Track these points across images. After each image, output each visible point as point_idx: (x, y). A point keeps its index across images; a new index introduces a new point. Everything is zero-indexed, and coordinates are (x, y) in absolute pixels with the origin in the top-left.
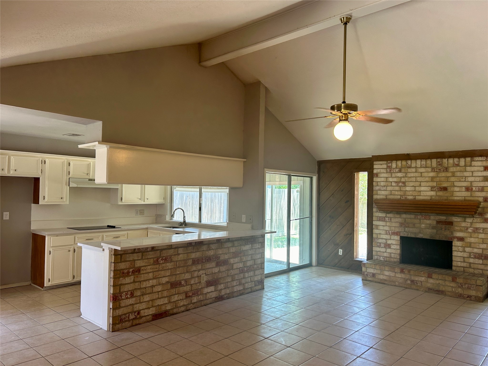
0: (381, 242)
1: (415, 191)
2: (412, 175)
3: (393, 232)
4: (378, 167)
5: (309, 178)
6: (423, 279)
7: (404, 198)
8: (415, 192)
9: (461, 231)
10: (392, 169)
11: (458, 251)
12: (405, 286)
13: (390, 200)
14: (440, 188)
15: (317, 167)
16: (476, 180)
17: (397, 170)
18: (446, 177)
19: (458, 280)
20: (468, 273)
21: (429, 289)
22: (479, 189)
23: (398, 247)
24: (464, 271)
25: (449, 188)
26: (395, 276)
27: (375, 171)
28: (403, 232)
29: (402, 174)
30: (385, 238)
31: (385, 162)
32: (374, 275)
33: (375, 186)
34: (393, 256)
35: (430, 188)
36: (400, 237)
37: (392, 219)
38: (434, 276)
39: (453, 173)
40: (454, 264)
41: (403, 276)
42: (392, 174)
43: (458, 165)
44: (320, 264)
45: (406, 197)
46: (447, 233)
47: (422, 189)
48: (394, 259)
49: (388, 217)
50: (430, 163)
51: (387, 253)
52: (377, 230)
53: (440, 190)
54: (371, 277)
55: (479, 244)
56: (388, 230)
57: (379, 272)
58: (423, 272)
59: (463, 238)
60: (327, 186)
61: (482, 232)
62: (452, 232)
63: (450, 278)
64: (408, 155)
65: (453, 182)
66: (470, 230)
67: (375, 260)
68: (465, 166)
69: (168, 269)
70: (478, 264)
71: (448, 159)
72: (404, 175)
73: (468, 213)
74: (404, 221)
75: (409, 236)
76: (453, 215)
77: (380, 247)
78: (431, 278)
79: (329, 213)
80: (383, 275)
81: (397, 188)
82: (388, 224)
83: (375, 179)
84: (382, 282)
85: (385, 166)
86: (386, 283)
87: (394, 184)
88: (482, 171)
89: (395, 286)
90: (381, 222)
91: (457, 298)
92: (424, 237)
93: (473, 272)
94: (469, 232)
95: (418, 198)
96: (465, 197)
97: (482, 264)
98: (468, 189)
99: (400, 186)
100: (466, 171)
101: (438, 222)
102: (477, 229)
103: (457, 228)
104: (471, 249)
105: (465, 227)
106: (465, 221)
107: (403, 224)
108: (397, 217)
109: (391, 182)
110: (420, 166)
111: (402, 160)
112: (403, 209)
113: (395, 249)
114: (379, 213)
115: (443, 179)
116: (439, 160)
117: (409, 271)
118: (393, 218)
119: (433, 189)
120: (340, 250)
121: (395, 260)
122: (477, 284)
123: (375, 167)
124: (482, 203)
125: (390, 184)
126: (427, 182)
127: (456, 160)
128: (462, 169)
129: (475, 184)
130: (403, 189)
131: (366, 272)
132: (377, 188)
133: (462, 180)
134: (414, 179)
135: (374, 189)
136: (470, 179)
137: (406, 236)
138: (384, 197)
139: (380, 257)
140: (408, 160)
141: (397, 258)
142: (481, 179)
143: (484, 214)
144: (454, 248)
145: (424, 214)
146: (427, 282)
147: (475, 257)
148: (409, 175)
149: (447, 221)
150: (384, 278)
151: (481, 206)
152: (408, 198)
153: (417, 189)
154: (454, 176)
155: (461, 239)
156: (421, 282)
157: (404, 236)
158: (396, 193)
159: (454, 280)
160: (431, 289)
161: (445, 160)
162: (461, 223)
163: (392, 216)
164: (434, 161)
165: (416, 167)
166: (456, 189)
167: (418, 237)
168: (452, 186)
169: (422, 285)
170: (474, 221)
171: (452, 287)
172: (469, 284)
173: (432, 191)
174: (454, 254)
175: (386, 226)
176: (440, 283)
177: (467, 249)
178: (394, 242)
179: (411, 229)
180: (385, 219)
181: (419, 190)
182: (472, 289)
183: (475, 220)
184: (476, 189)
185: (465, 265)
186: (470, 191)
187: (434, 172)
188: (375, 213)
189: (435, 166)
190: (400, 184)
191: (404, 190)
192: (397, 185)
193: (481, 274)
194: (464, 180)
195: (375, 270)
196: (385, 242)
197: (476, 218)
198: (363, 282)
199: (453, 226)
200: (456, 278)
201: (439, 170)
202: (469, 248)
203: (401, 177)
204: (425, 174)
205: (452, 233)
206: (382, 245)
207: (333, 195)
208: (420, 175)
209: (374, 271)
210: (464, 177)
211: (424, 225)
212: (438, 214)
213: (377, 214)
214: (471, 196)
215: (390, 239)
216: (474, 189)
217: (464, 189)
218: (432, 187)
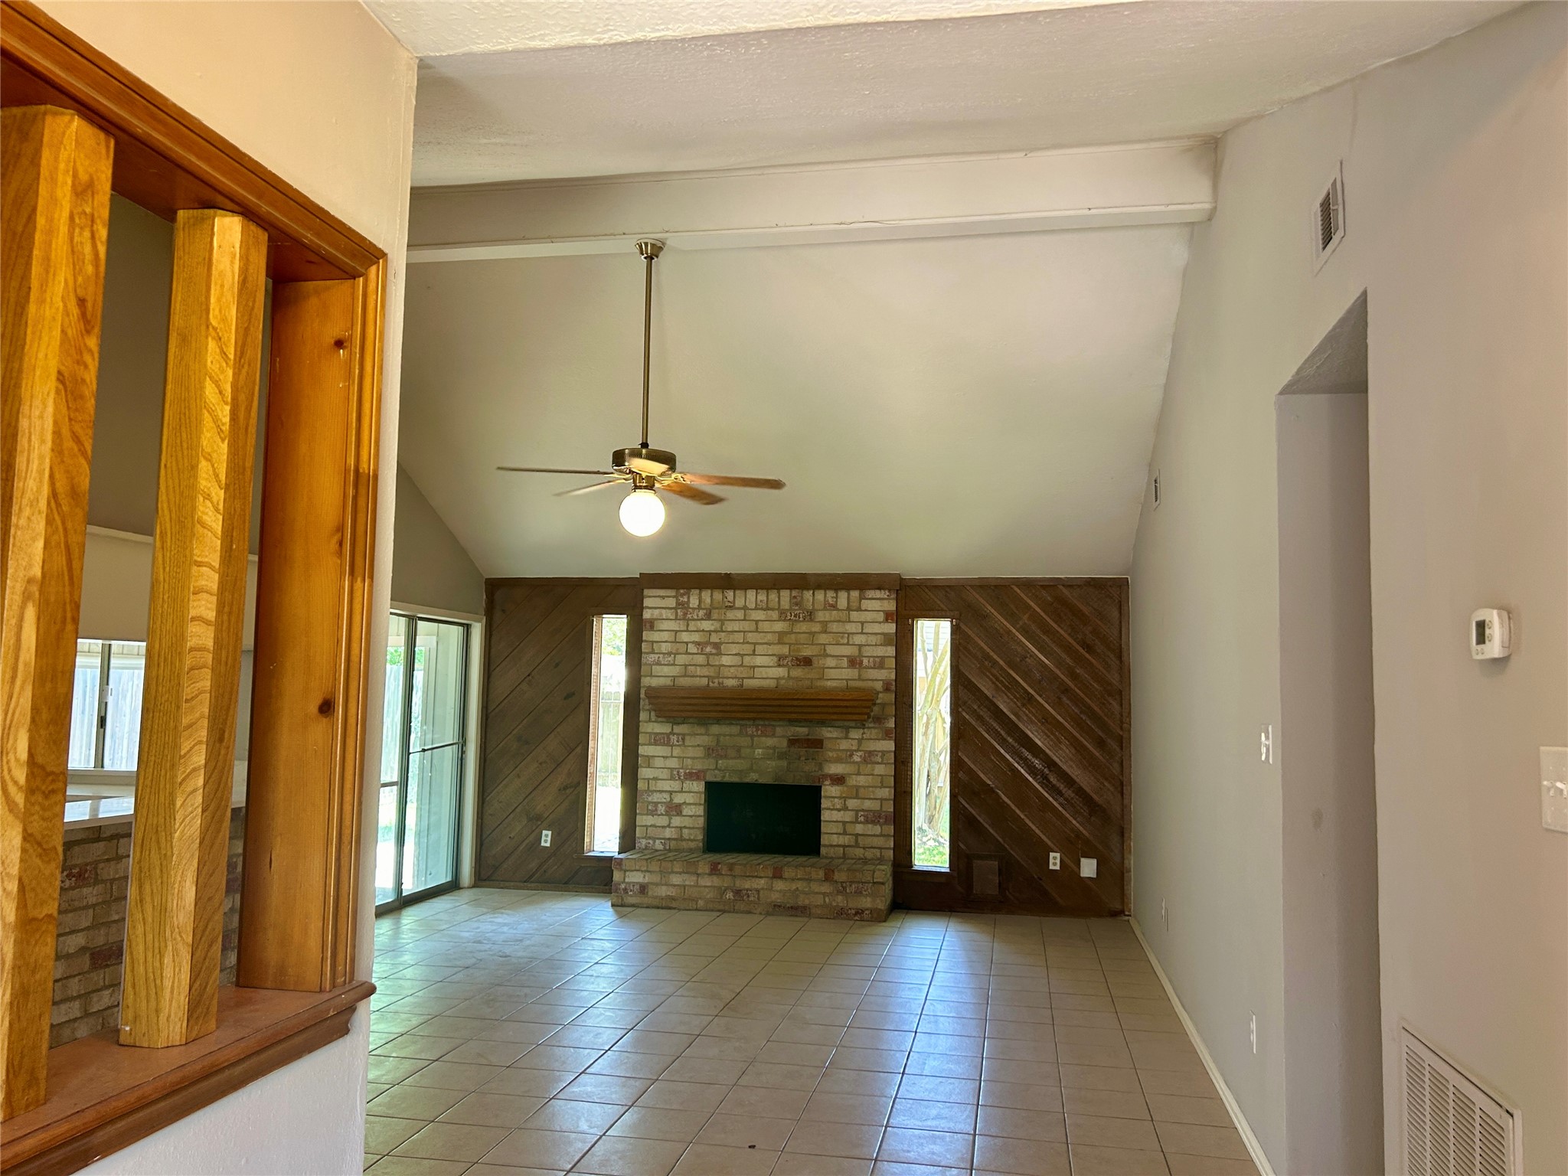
0: (659, 801)
3: (688, 771)
4: (656, 603)
5: (461, 628)
6: (762, 883)
7: (716, 685)
8: (742, 668)
9: (839, 760)
10: (691, 610)
11: (832, 810)
12: (721, 907)
13: (683, 688)
14: (797, 659)
15: (485, 597)
16: (869, 643)
17: (701, 613)
18: (810, 633)
19: (837, 876)
20: (852, 859)
21: (775, 906)
22: (875, 662)
23: (700, 811)
24: (844, 857)
25: (815, 660)
26: (697, 885)
27: (647, 615)
28: (714, 770)
29: (712, 624)
30: (669, 789)
31: (672, 593)
32: (643, 889)
33: (646, 653)
34: (686, 836)
35: (775, 659)
36: (706, 783)
37: (687, 738)
38: (788, 872)
39: (825, 624)
40: (825, 840)
41: (716, 881)
42: (690, 622)
43: (834, 607)
44: (482, 878)
45: (721, 680)
46: (810, 767)
47: (759, 661)
48: (690, 842)
49: (678, 734)
50: (777, 599)
51: (673, 829)
52: (648, 769)
53: (798, 665)
54: (635, 895)
55: (874, 789)
56: (677, 767)
57: (656, 878)
58: (762, 866)
59: (844, 778)
60: (513, 650)
61: (880, 761)
62: (821, 764)
63: (821, 874)
64: (728, 575)
65: (824, 645)
66: (856, 758)
67: (642, 851)
68: (849, 609)
69: (86, 907)
70: (872, 835)
71: (813, 593)
72: (716, 625)
73: (855, 717)
74: (714, 744)
75: (727, 779)
76: (823, 723)
77: (656, 815)
78: (781, 877)
79: (516, 730)
80: (666, 885)
81: (701, 659)
82: (677, 751)
83: (647, 635)
84: (665, 905)
85: (672, 603)
86: (674, 905)
87: (692, 649)
88: (880, 623)
89: (697, 910)
90: (659, 748)
91: (834, 919)
92: (760, 781)
93: (862, 856)
94: (854, 762)
95: (750, 683)
96: (847, 680)
97: (881, 835)
98: (854, 662)
99: (708, 655)
100: (850, 622)
101: (793, 742)
102: (870, 753)
103: (830, 754)
104: (859, 801)
105: (847, 750)
106: (847, 738)
107: (713, 750)
108: (699, 732)
109: (687, 643)
110: (753, 606)
111: (713, 588)
112: (716, 711)
113: (691, 816)
114: (655, 724)
115: (803, 638)
116: (794, 593)
117: (731, 867)
118: (688, 734)
119: (781, 663)
120: (544, 832)
121: (692, 845)
122: (875, 880)
123: (647, 602)
124: (880, 695)
125: (682, 648)
126: (769, 644)
127: (831, 594)
128: (843, 615)
129: (868, 651)
130: (714, 660)
131: (624, 882)
132: (652, 658)
133: (842, 641)
134: (739, 637)
135: (644, 660)
136: (859, 639)
137: (718, 779)
138: (668, 682)
139: (654, 842)
140: (728, 589)
141: (697, 840)
142: (877, 639)
143: (884, 719)
144: (824, 803)
145: (762, 723)
146: (771, 889)
147: (867, 821)
148: (730, 626)
149: (810, 737)
150: (668, 893)
151: (878, 701)
152: (725, 685)
153: (747, 660)
154: (825, 632)
155: (839, 780)
156: (758, 891)
157: (715, 780)
158: (699, 671)
159: (828, 878)
160: (780, 906)
161: (808, 595)
162: (838, 741)
163: (687, 731)
164: (785, 594)
165: (745, 608)
166: (830, 662)
167: (747, 780)
168: (820, 655)
169: (758, 899)
170: (865, 736)
171: (825, 894)
172: (859, 882)
173: (779, 666)
174: (825, 815)
175: (672, 757)
176: (800, 888)
177: (852, 803)
178: (689, 798)
179: (731, 762)
180: (669, 740)
181: (752, 664)
182: (864, 893)
183: (868, 734)
184: (869, 661)
185: (845, 840)
186: (857, 666)
187: (785, 620)
188: (645, 724)
189: (787, 607)
190: (708, 649)
191: (717, 663)
192: (700, 651)
193: (878, 859)
194: (846, 641)
195: (647, 874)
196: (669, 800)
197: (869, 728)
198: (616, 911)
199: (822, 748)
200: (833, 871)
201: (795, 616)
202: (856, 800)
203: (710, 632)
204: (765, 626)
205: (821, 767)
206: (661, 809)
207: (530, 677)
208: (753, 627)
209: (644, 877)
210: (846, 635)
211: (760, 751)
212: (792, 722)
213: (650, 726)
214: (860, 679)
215: (682, 791)
216: (865, 661)
217: (845, 662)
218: (781, 658)
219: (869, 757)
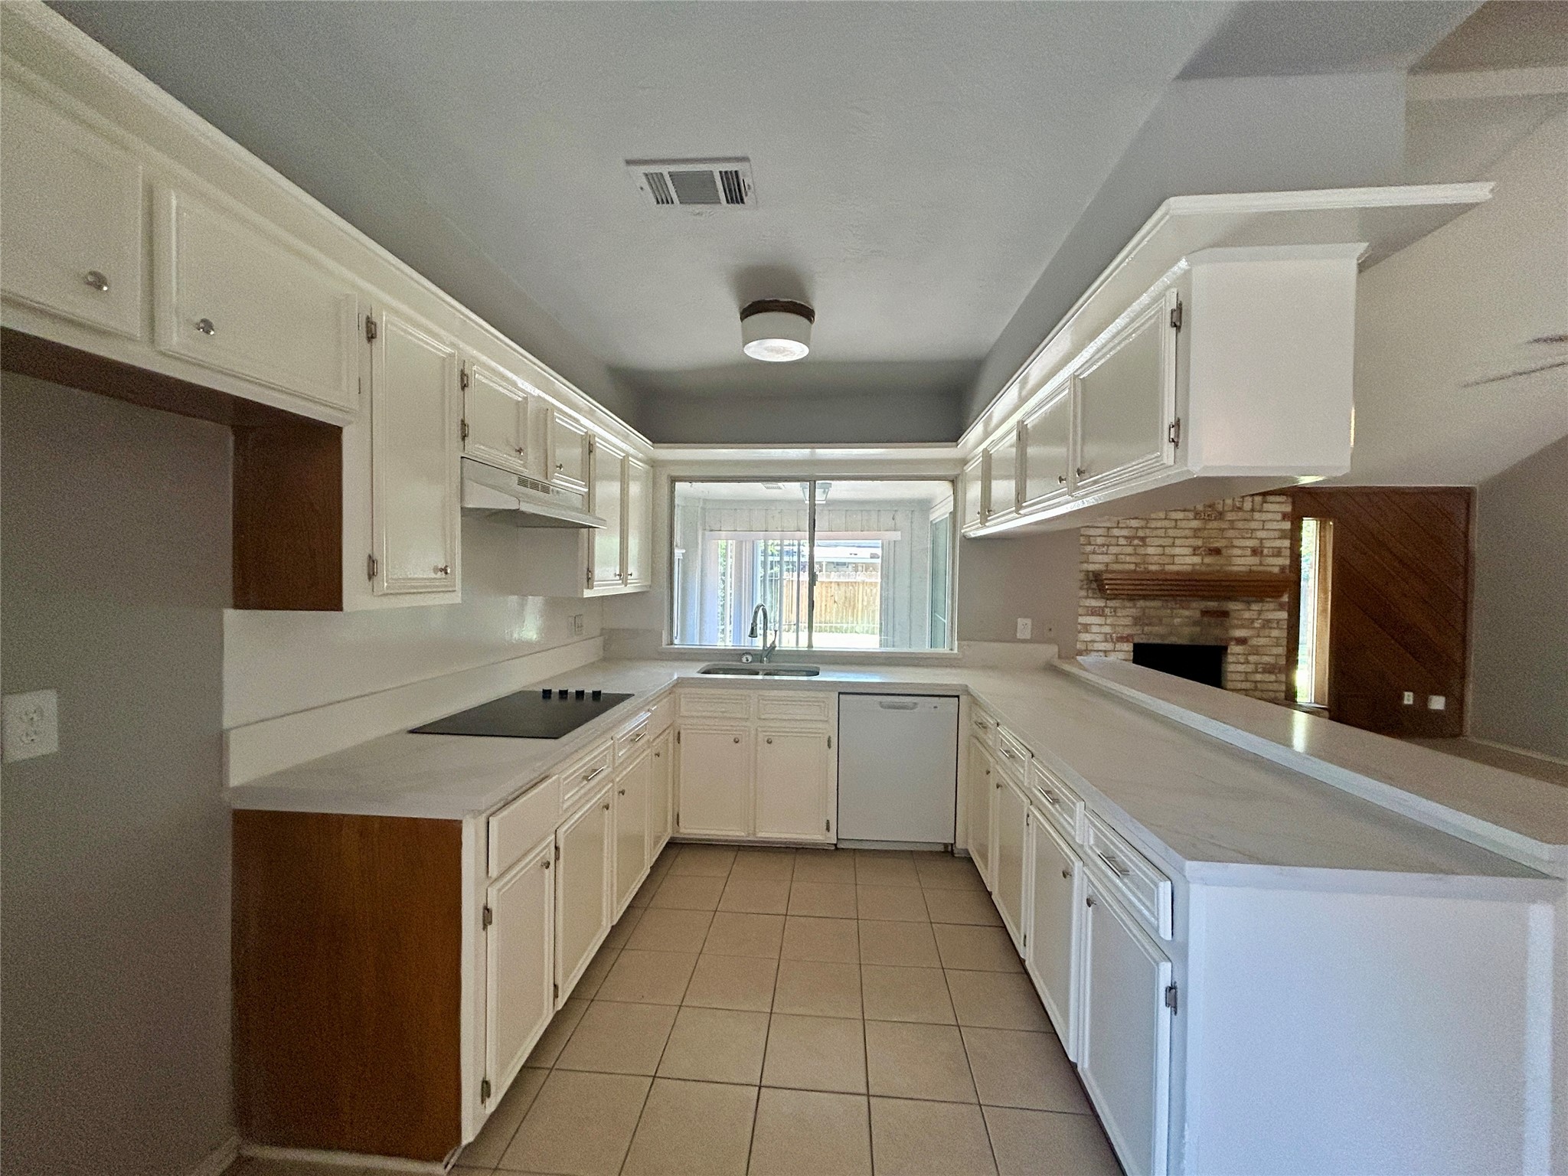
1: (1163, 554)
2: (1159, 524)
3: (1119, 635)
7: (1141, 569)
8: (1163, 557)
9: (1243, 627)
11: (1236, 663)
13: (1115, 572)
14: (1210, 550)
16: (1270, 536)
18: (1220, 529)
22: (1275, 552)
25: (1224, 551)
28: (1139, 635)
30: (1104, 649)
35: (1191, 549)
36: (1134, 644)
37: (1119, 610)
39: (1232, 522)
43: (1240, 509)
45: (1146, 566)
46: (1217, 632)
47: (1178, 551)
49: (1111, 607)
52: (1087, 634)
53: (1210, 554)
55: (1272, 648)
56: (1110, 631)
59: (1246, 639)
61: (1275, 626)
62: (1228, 629)
65: (1232, 538)
66: (1257, 625)
68: (1253, 510)
70: (1268, 682)
72: (1144, 523)
74: (1140, 614)
75: (1152, 641)
76: (1230, 599)
81: (1130, 550)
82: (1110, 621)
83: (1084, 531)
87: (1122, 541)
88: (1278, 521)
90: (1098, 618)
94: (1254, 628)
95: (1168, 568)
96: (1250, 566)
97: (1275, 682)
98: (1255, 552)
99: (1136, 546)
100: (1253, 520)
101: (1205, 613)
102: (1269, 621)
103: (1235, 622)
104: (1259, 656)
105: (1249, 619)
106: (1249, 609)
107: (1139, 619)
108: (1128, 606)
109: (1118, 537)
114: (1092, 600)
115: (1213, 533)
118: (1120, 608)
119: (1196, 552)
124: (1281, 577)
125: (1114, 541)
126: (1187, 538)
127: (1238, 499)
128: (1247, 516)
129: (1267, 544)
132: (1089, 548)
133: (1246, 536)
134: (1161, 533)
135: (1083, 550)
136: (1260, 534)
138: (1103, 567)
142: (1277, 534)
143: (1281, 595)
144: (1230, 658)
145: (1180, 598)
147: (1264, 672)
148: (1153, 524)
149: (1219, 609)
152: (1149, 569)
153: (1168, 551)
154: (1233, 528)
155: (1242, 641)
157: (1141, 642)
158: (1128, 559)
162: (1243, 612)
163: (1117, 605)
166: (1237, 552)
167: (1166, 642)
168: (1228, 547)
170: (1264, 608)
173: (1194, 555)
175: (1106, 624)
177: (1252, 658)
178: (1122, 656)
179: (1155, 629)
180: (1103, 611)
181: (1172, 554)
183: (1267, 606)
184: (1268, 551)
185: (1247, 685)
186: (1259, 555)
187: (1197, 519)
188: (1086, 600)
189: (1201, 509)
190: (1136, 542)
191: (1143, 552)
192: (1129, 543)
194: (1249, 535)
197: (1267, 602)
199: (1228, 618)
201: (1208, 515)
202: (1255, 656)
203: (1137, 529)
204: (1184, 524)
205: (1228, 632)
208: (1172, 525)
210: (1250, 531)
211: (1179, 620)
212: (1204, 598)
213: (1088, 602)
215: (1117, 651)
216: (1266, 551)
217: (1249, 552)
218: (1195, 549)
219: (1267, 624)
